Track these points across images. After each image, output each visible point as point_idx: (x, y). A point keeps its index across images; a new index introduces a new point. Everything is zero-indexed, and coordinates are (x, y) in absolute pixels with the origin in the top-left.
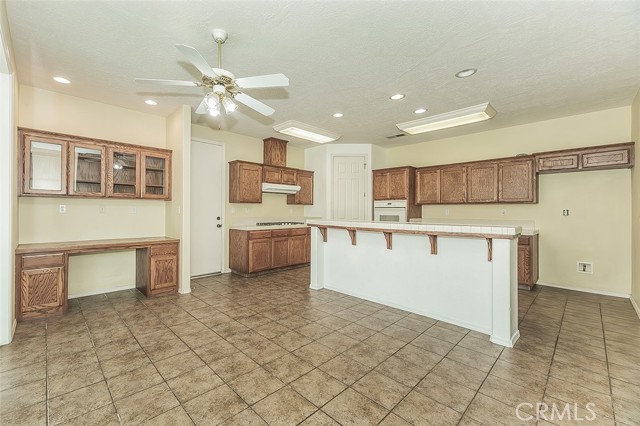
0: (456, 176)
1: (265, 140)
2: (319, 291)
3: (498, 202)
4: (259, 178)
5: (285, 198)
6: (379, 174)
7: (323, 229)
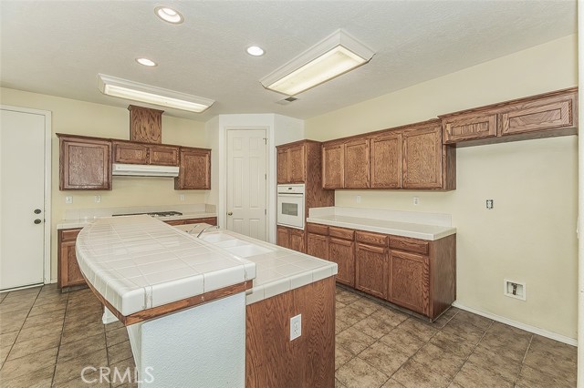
0: (359, 152)
3: (403, 188)
6: (282, 151)
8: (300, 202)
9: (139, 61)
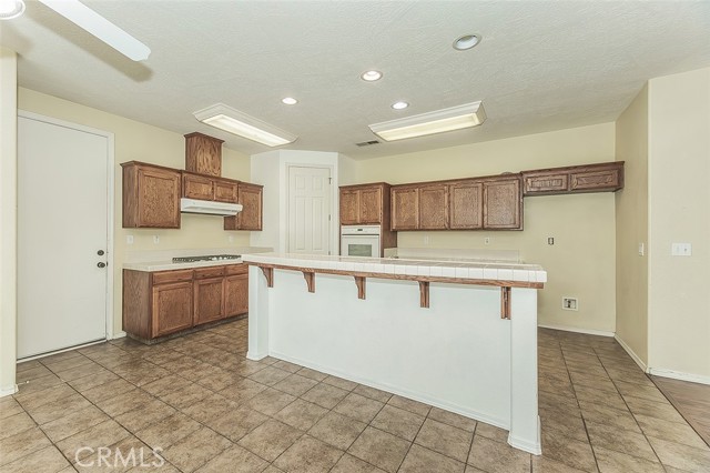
0: (437, 197)
1: (187, 137)
2: (261, 362)
3: (483, 229)
4: (175, 191)
5: (221, 222)
6: (347, 192)
7: (268, 270)
8: (376, 244)
9: (285, 100)
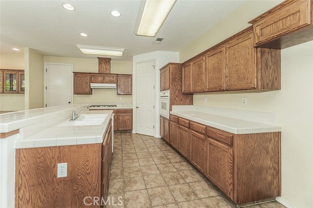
8: (167, 102)
9: (81, 34)
